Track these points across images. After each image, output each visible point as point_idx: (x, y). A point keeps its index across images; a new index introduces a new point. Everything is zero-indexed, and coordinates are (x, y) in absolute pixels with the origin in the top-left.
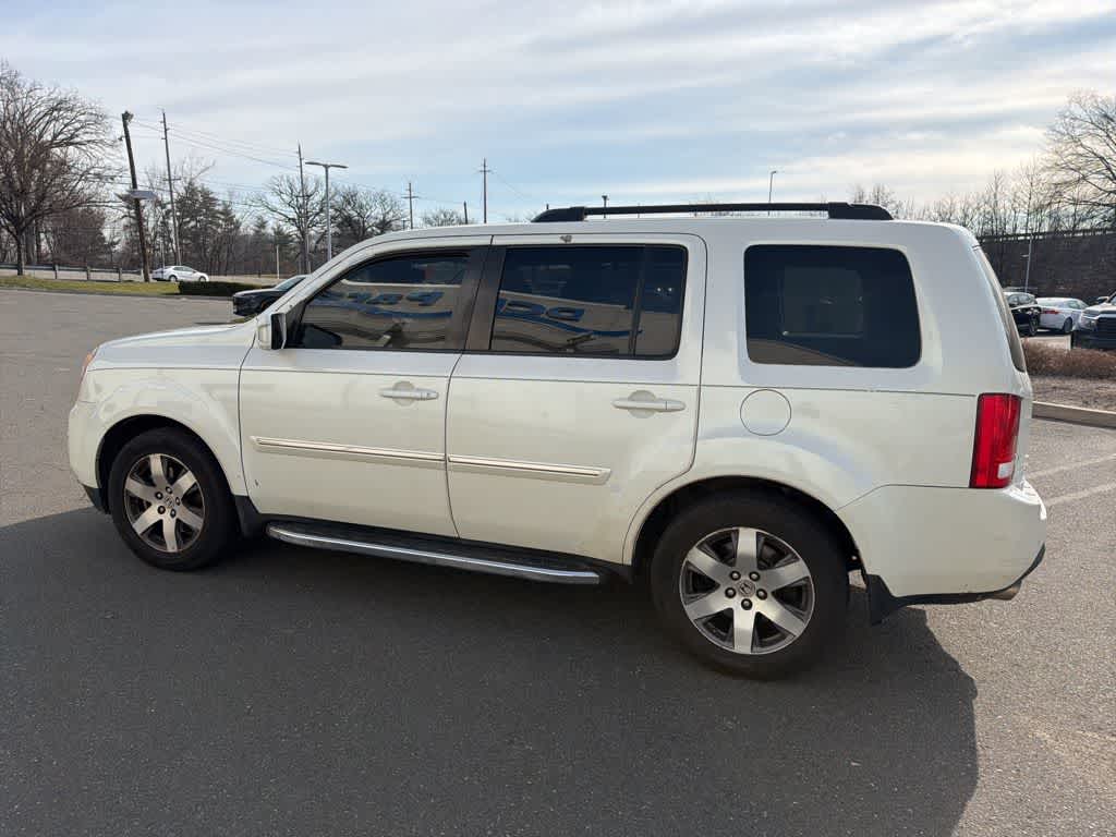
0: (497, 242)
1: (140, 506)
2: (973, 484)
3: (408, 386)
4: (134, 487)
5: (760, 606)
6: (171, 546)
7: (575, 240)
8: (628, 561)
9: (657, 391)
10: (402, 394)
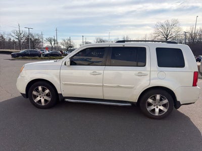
0: (110, 46)
1: (36, 97)
2: (193, 86)
3: (96, 72)
4: (35, 93)
5: (159, 107)
6: (43, 104)
7: (125, 46)
8: (136, 101)
9: (143, 72)
10: (94, 74)
